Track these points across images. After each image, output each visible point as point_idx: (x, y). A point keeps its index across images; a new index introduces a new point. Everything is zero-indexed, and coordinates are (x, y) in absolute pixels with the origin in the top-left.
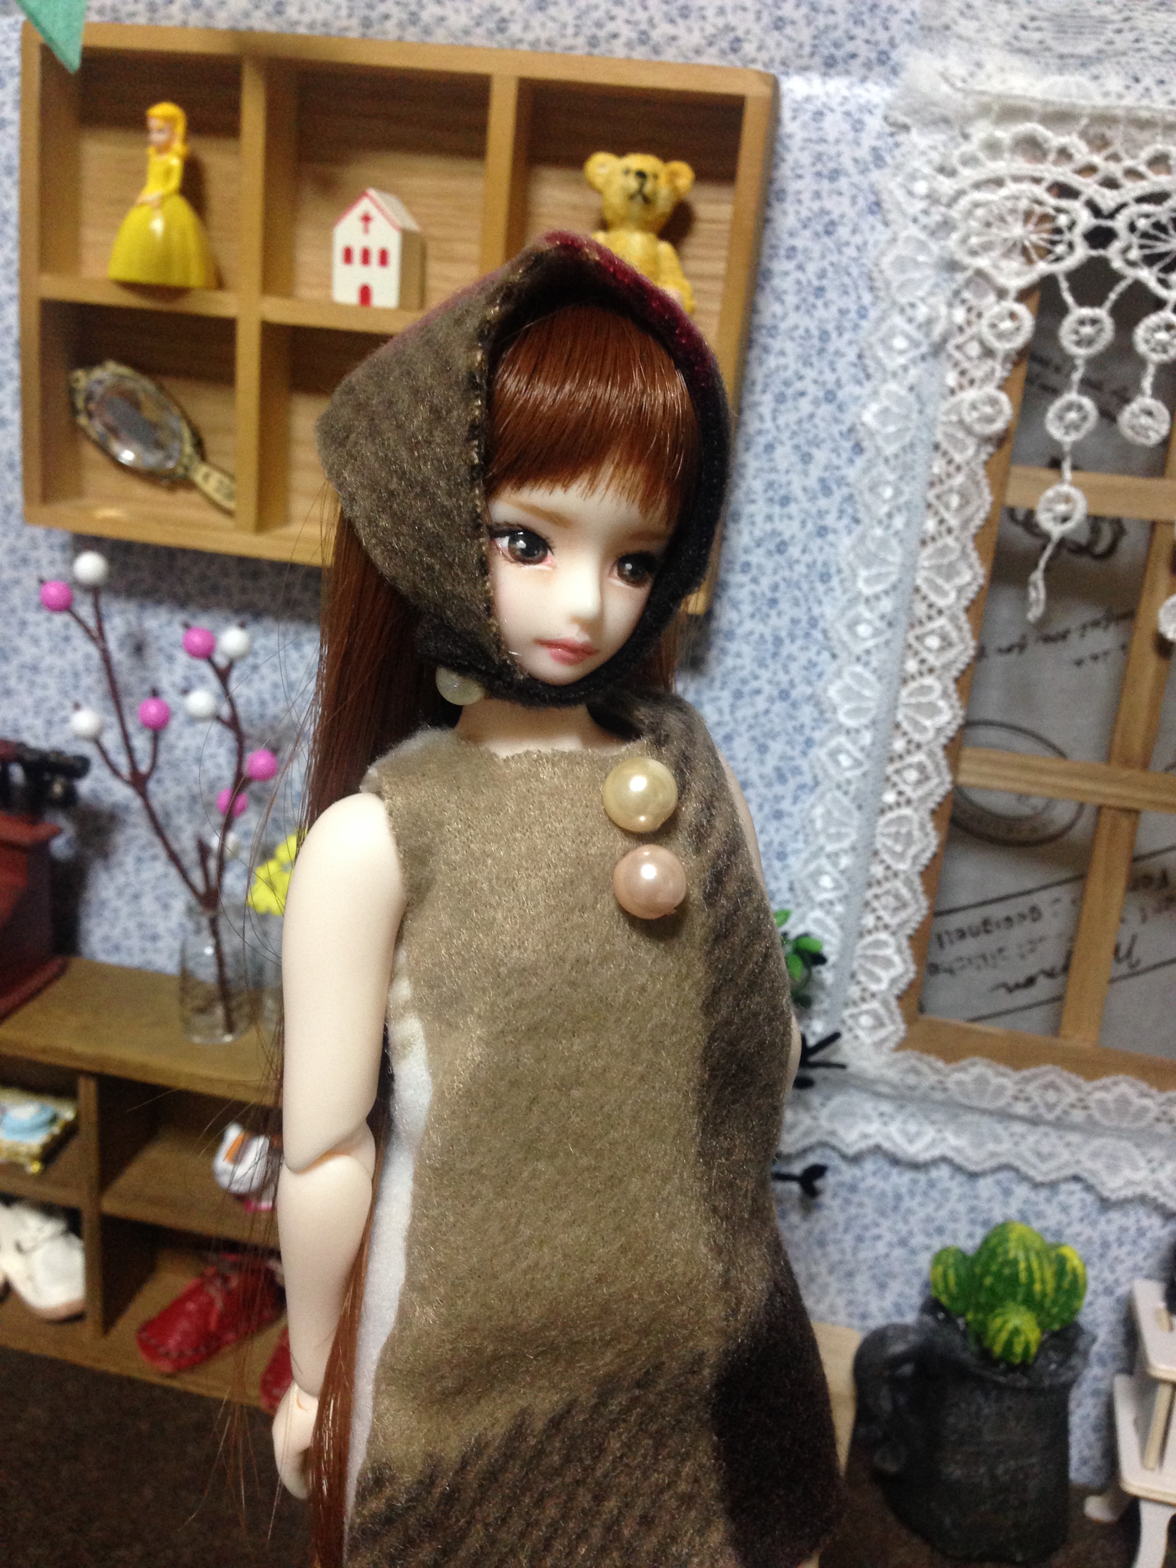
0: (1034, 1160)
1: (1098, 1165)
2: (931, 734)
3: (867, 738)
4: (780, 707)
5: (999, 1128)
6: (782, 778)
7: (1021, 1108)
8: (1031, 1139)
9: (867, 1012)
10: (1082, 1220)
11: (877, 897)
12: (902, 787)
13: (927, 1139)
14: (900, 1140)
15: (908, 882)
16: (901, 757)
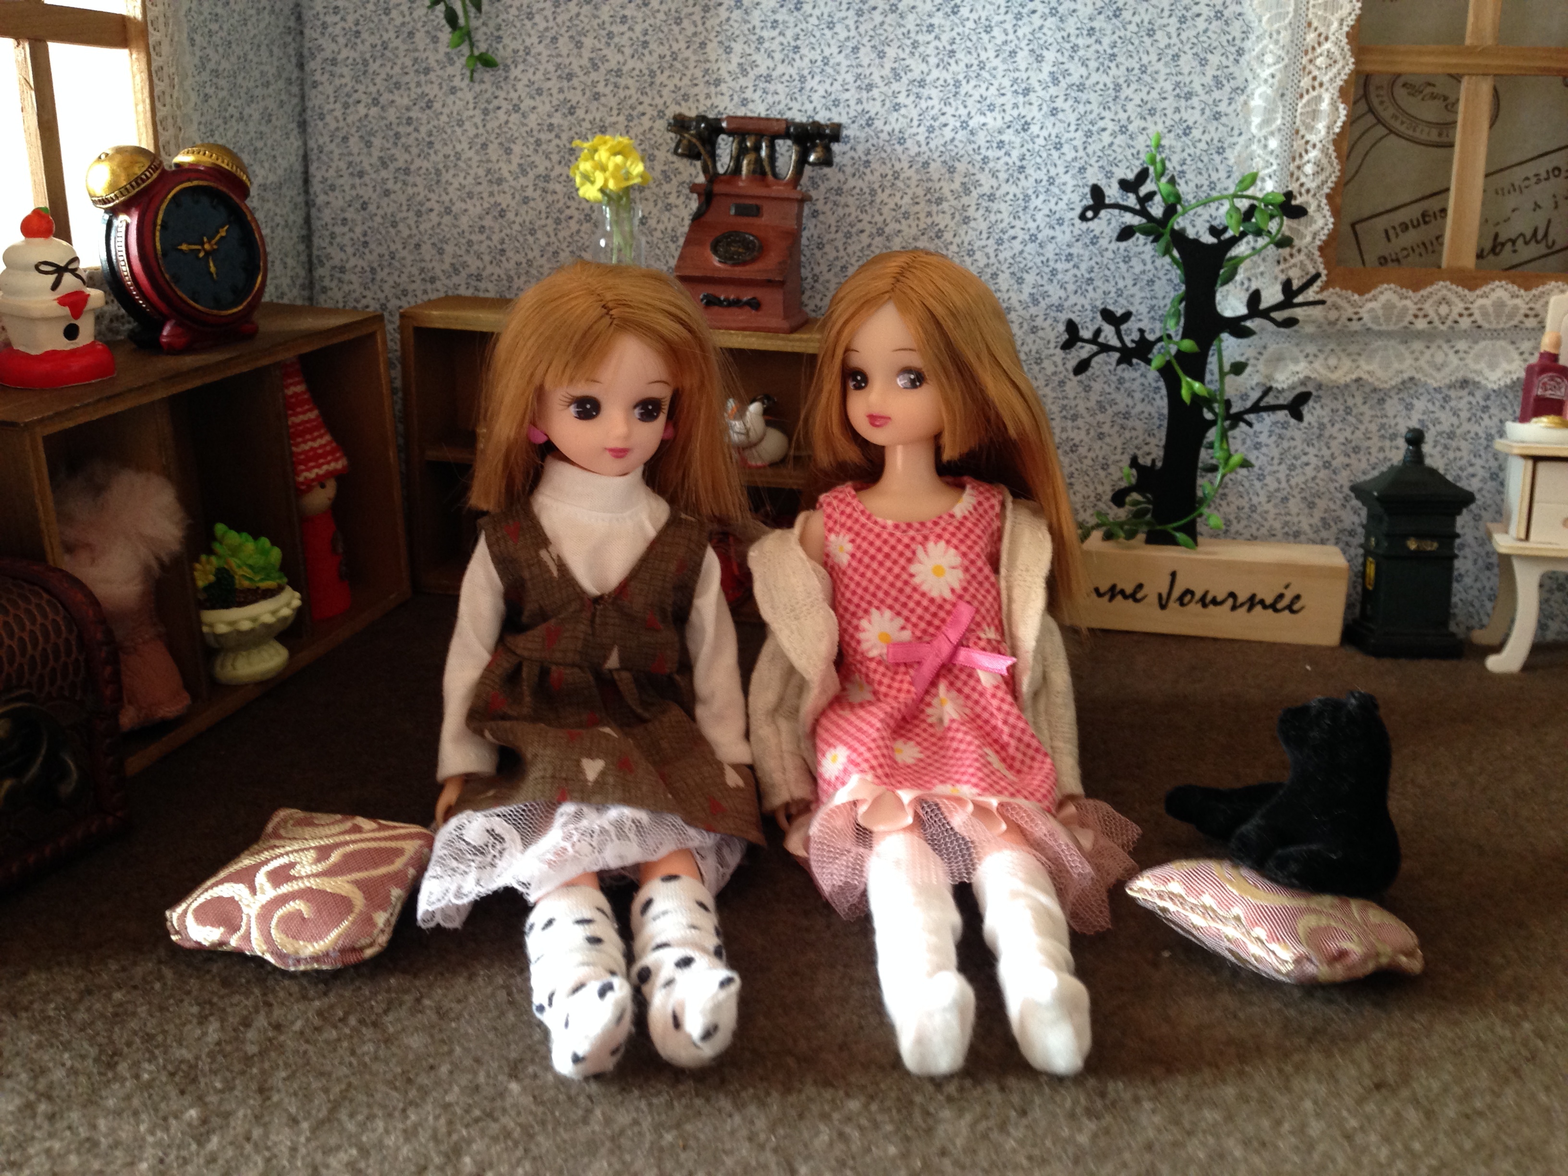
0: (1431, 371)
1: (1482, 366)
2: (1335, 25)
3: (1285, 37)
4: (1216, 25)
5: (1402, 348)
6: (1219, 85)
7: (1421, 324)
8: (1428, 353)
9: (1295, 265)
10: (1470, 420)
11: (1299, 168)
12: (1316, 73)
13: (1345, 369)
14: (1323, 371)
15: (1324, 151)
16: (1314, 48)
